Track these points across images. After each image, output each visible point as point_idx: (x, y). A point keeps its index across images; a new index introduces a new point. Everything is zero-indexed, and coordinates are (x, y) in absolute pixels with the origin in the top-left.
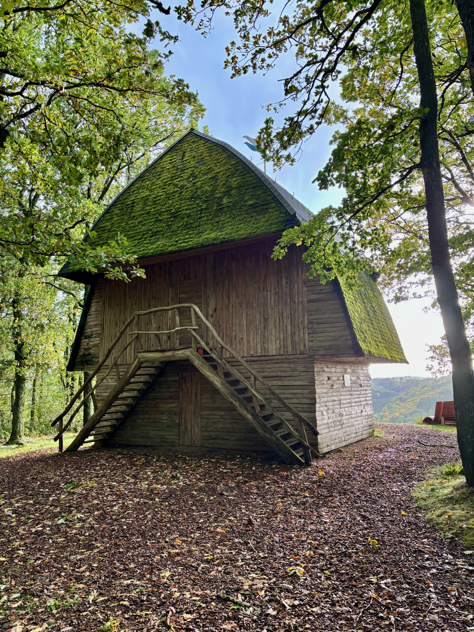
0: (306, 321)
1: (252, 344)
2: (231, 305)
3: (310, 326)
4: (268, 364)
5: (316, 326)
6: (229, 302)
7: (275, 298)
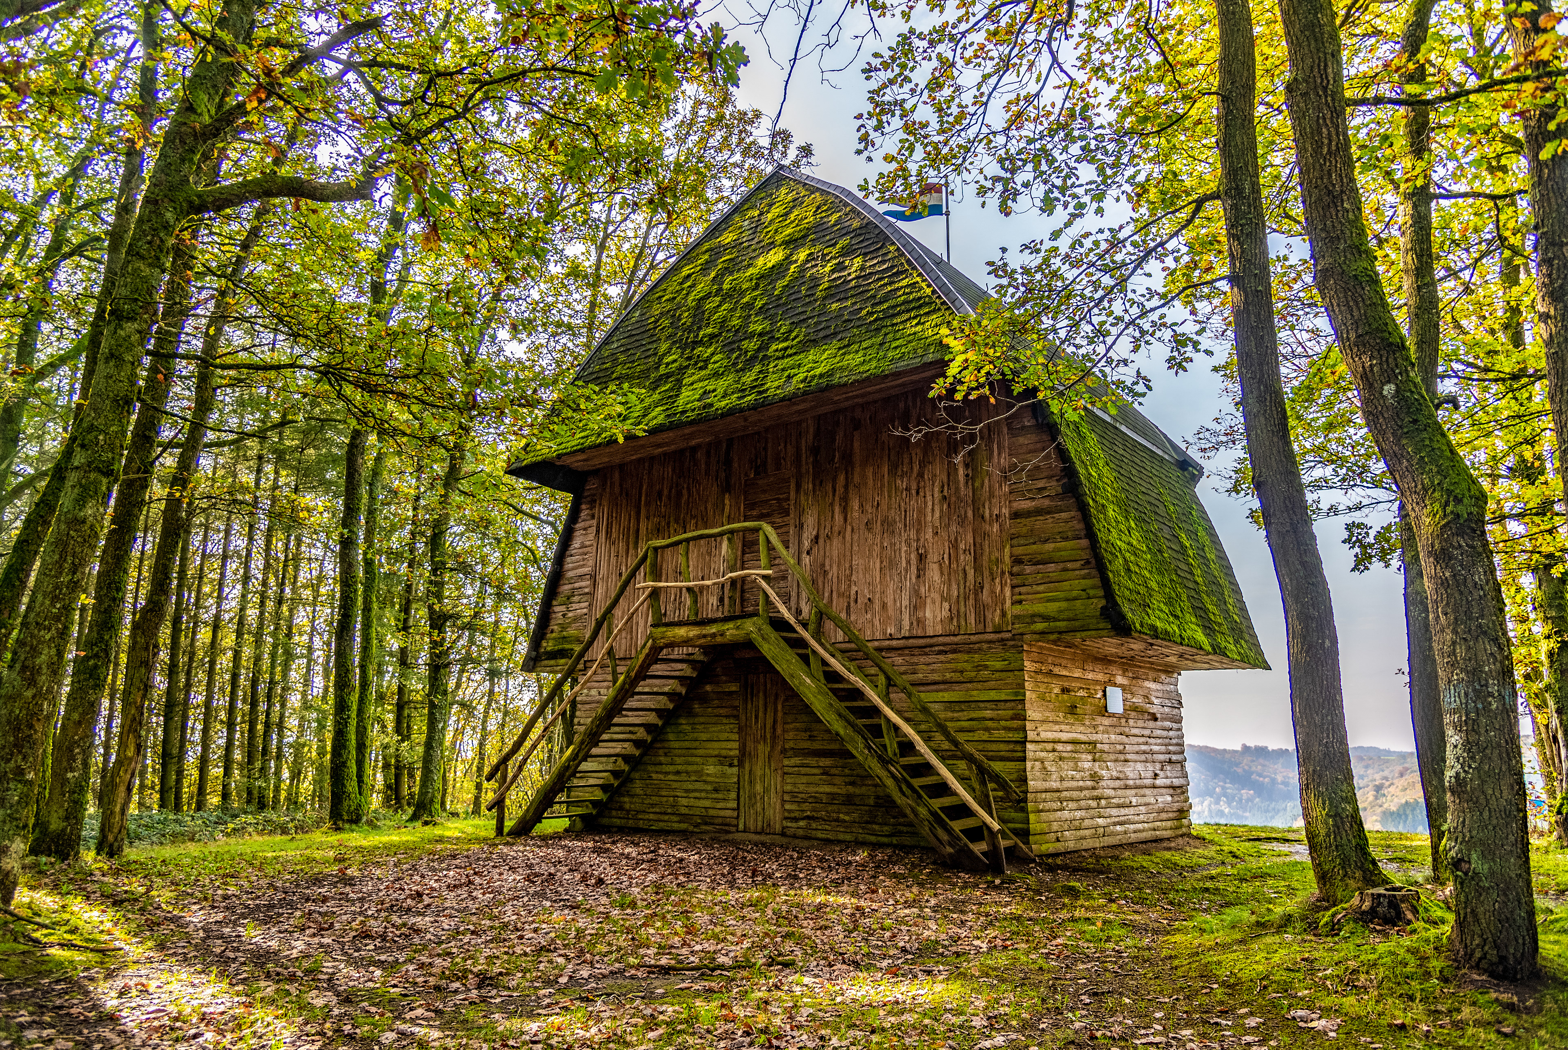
0: (1007, 559)
1: (891, 612)
2: (849, 528)
3: (1015, 569)
4: (926, 654)
5: (1028, 569)
6: (845, 520)
7: (941, 511)
